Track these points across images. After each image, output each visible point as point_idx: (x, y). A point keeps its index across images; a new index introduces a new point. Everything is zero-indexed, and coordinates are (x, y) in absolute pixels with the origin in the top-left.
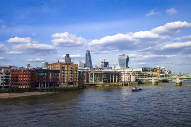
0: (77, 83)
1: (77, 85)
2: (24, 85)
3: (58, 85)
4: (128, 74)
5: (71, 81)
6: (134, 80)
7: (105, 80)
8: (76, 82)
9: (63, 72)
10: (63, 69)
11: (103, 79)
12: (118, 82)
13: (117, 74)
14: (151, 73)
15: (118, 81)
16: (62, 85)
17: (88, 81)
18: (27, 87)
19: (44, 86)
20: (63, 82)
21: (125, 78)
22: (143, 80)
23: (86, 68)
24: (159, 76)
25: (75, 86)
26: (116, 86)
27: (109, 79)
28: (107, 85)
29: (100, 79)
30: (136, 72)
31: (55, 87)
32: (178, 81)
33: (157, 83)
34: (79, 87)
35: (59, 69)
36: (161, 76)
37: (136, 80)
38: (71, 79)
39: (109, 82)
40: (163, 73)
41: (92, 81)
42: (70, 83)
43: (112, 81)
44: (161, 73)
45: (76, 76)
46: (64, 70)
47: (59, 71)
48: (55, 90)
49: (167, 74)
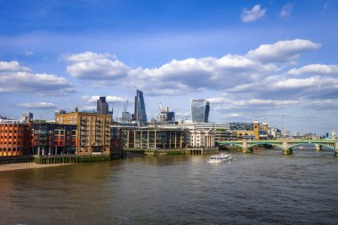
0: (108, 149)
1: (107, 152)
2: (9, 150)
3: (73, 152)
4: (202, 133)
5: (97, 145)
6: (213, 144)
7: (160, 143)
8: (107, 146)
9: (83, 128)
10: (83, 123)
11: (157, 141)
12: (184, 147)
13: (183, 134)
14: (244, 132)
15: (184, 145)
16: (80, 152)
17: (131, 146)
18: (14, 154)
19: (46, 153)
20: (83, 146)
21: (196, 140)
22: (228, 145)
23: (134, 122)
24: (257, 137)
25: (105, 153)
26: (179, 154)
27: (168, 142)
28: (163, 152)
29: (151, 141)
30: (218, 130)
31: (68, 155)
32: (285, 146)
33: (251, 150)
34: (112, 154)
35: (75, 123)
36: (261, 138)
37: (217, 144)
38: (98, 141)
39: (167, 147)
40: (265, 133)
41: (138, 146)
42: (95, 149)
43: (173, 146)
44: (260, 132)
45: (107, 136)
46: (84, 126)
47: (74, 127)
48: (67, 160)
49: (273, 134)
